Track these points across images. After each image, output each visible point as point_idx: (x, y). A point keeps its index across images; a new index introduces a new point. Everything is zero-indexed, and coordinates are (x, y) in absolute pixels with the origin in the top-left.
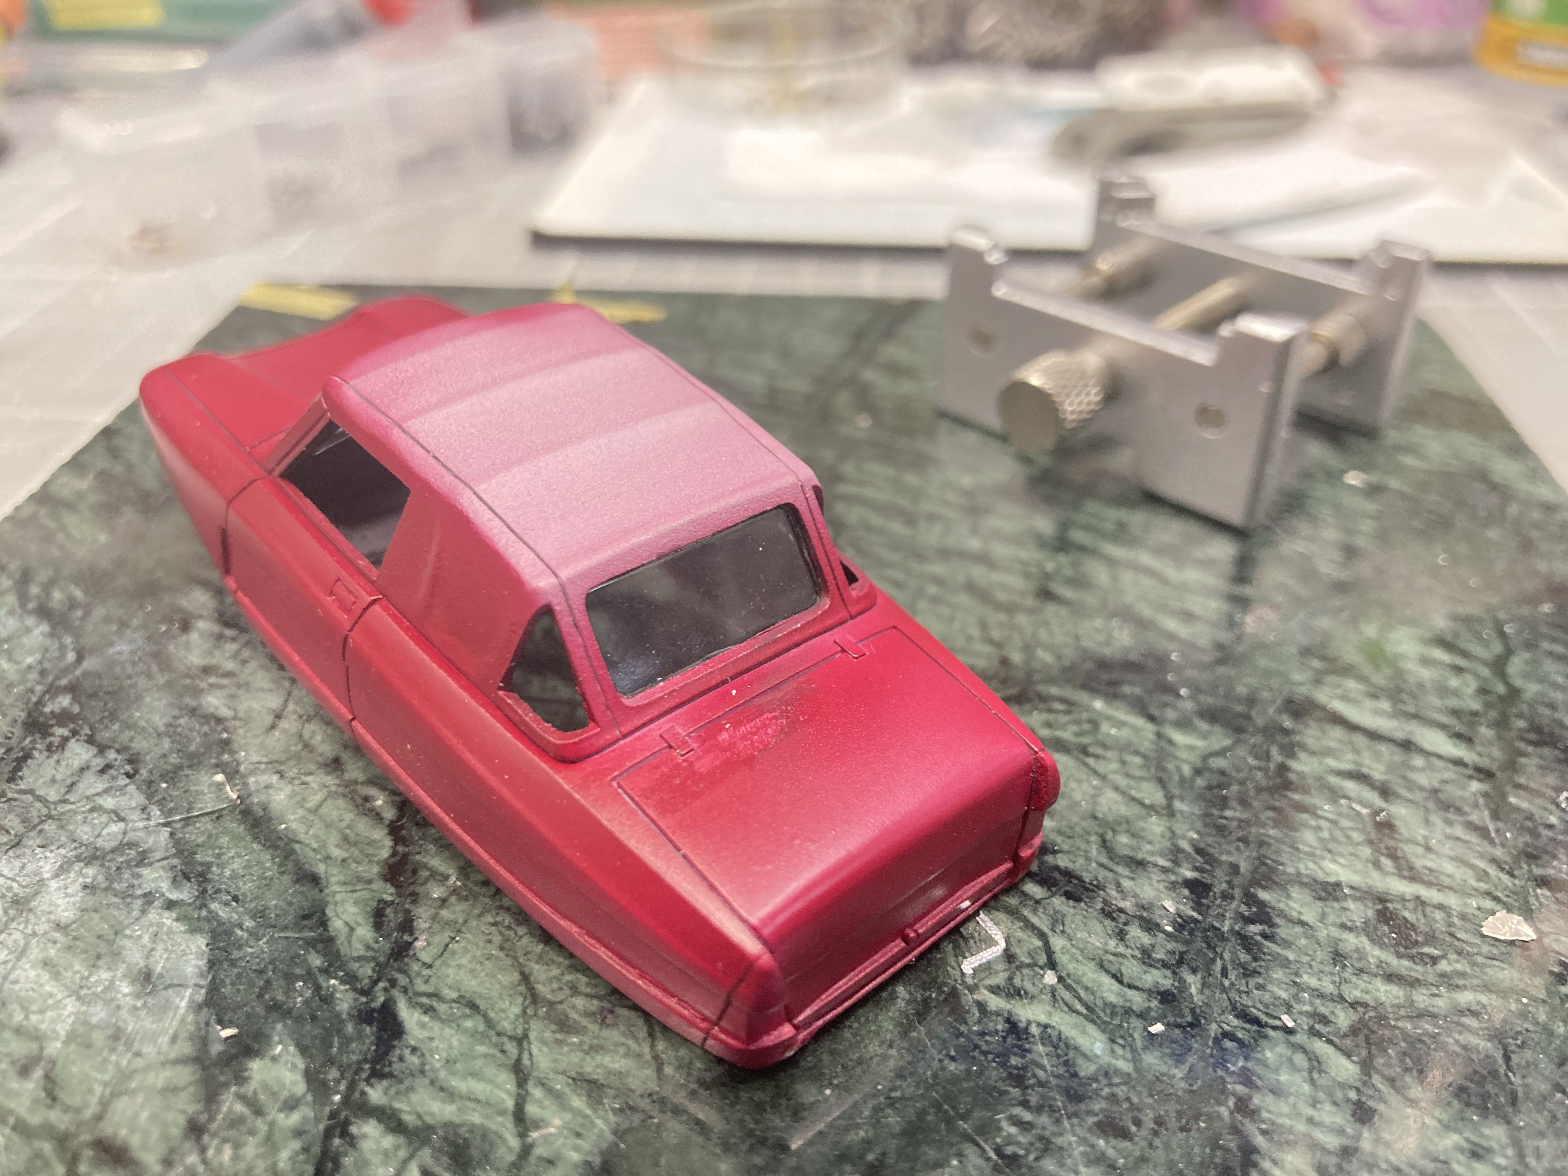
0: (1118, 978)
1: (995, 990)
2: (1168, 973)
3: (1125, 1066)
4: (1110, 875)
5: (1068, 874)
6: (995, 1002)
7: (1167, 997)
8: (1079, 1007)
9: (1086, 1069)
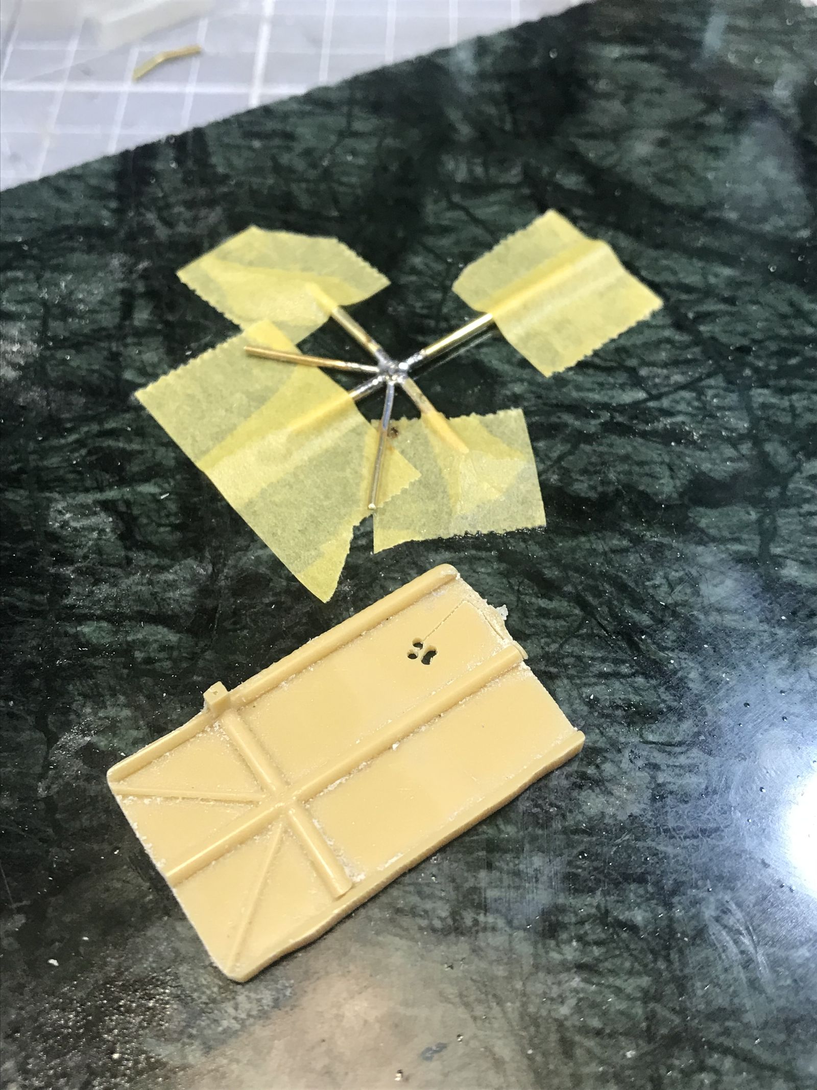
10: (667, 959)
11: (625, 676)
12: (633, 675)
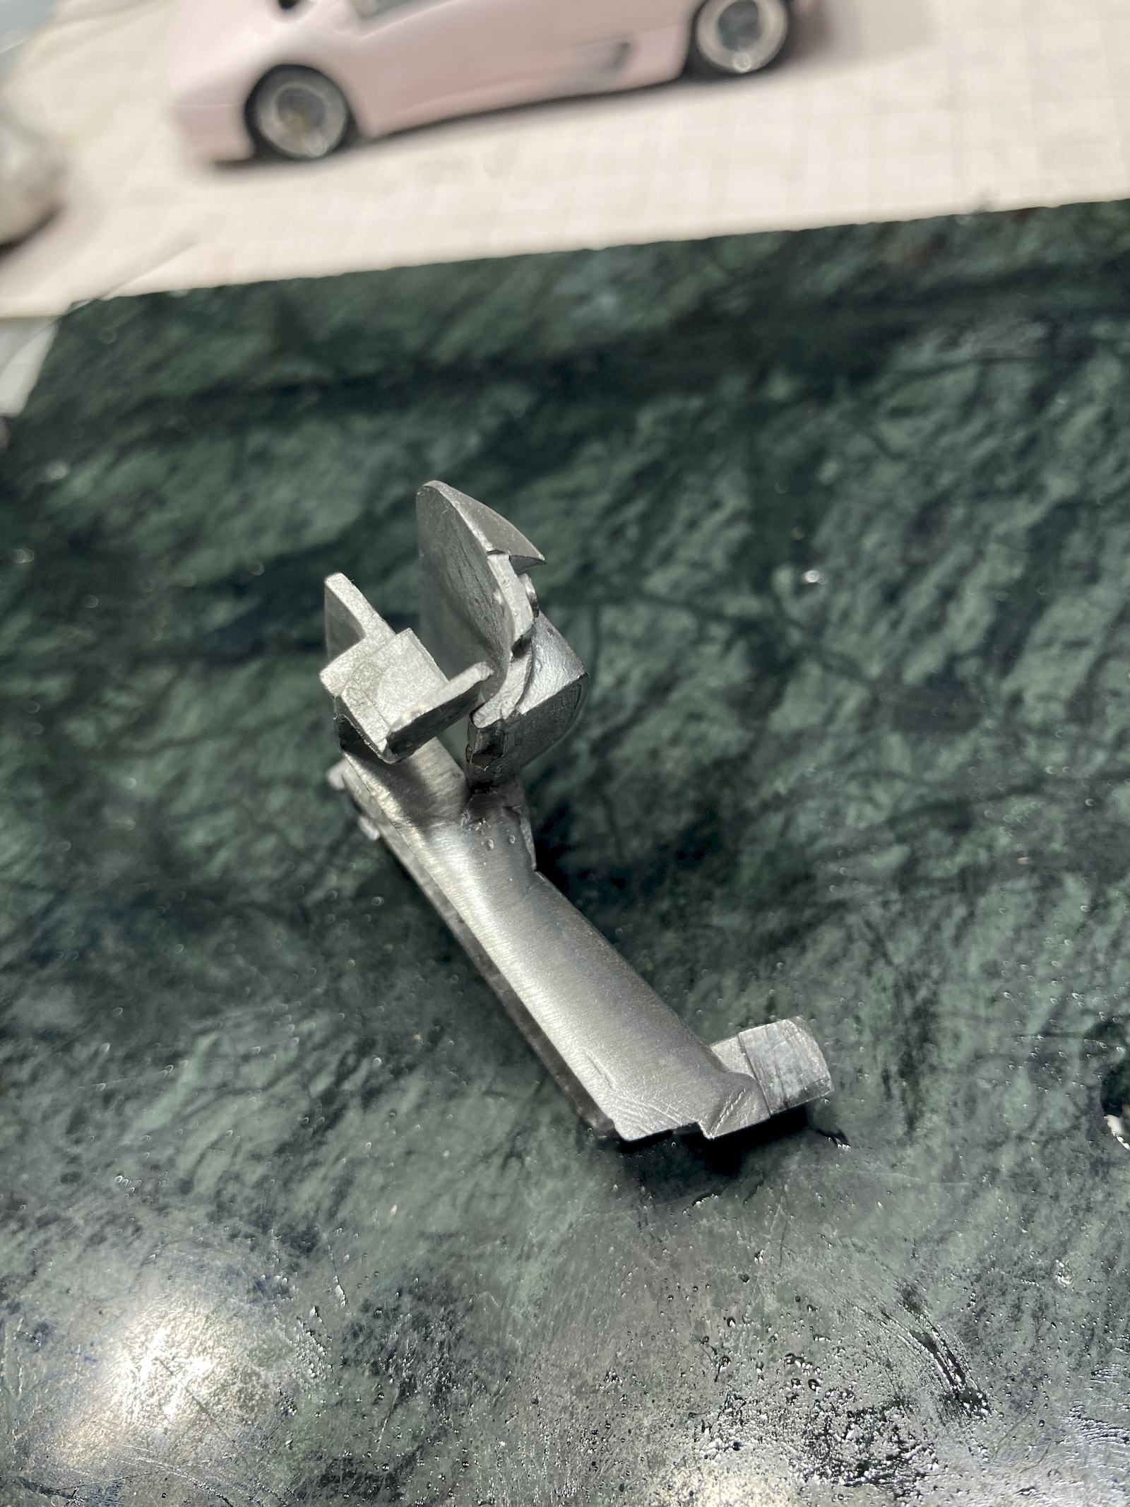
0: (214, 1146)
1: (216, 1045)
2: (212, 1192)
3: (127, 1140)
4: (332, 1156)
5: (334, 1119)
6: (204, 1043)
7: (186, 1187)
8: (189, 1109)
9: (129, 1109)
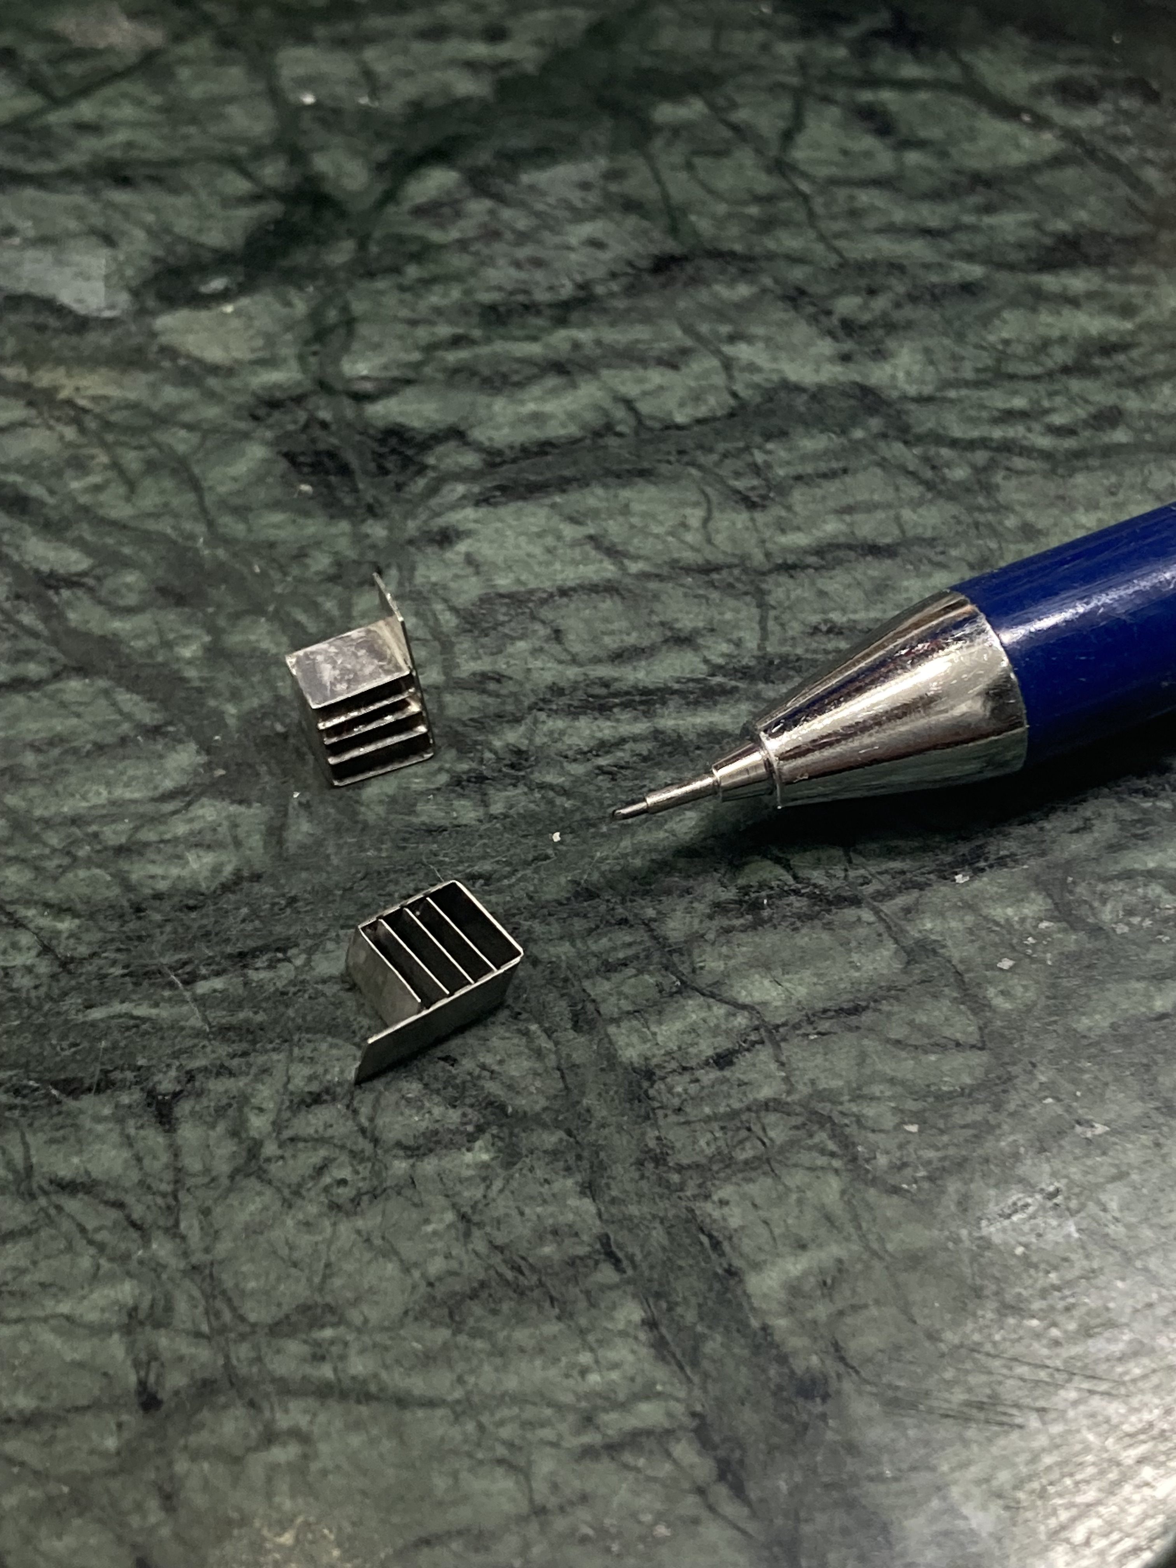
10: (173, 1232)
11: (37, 684)
12: (56, 676)
